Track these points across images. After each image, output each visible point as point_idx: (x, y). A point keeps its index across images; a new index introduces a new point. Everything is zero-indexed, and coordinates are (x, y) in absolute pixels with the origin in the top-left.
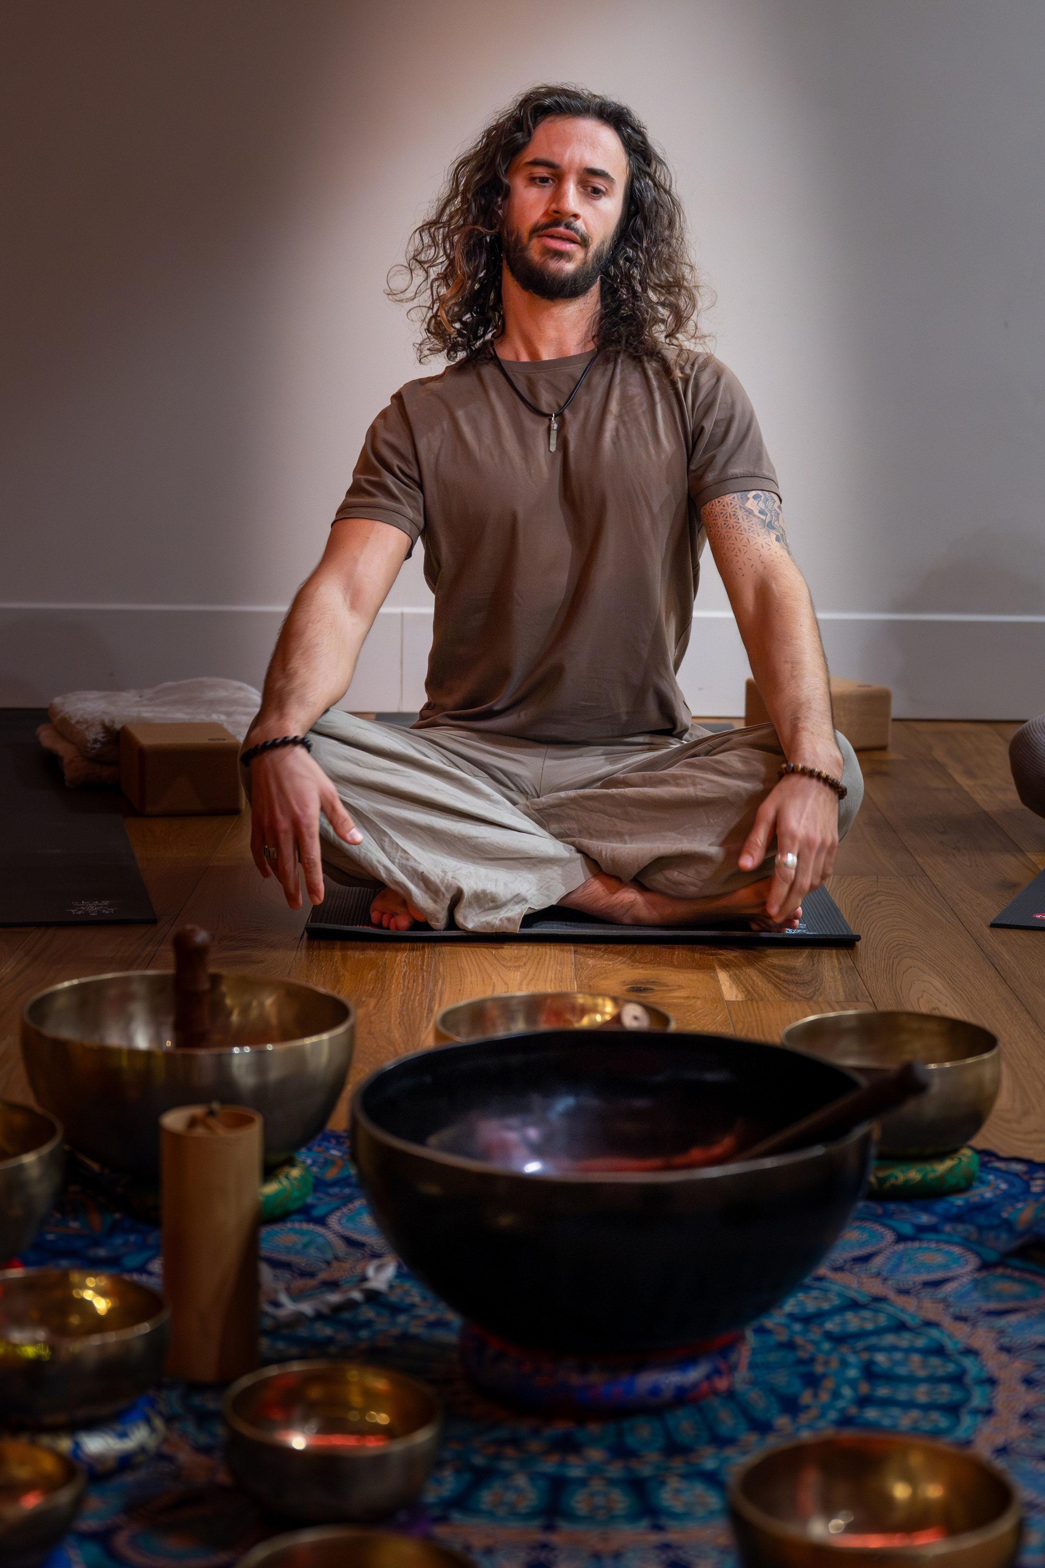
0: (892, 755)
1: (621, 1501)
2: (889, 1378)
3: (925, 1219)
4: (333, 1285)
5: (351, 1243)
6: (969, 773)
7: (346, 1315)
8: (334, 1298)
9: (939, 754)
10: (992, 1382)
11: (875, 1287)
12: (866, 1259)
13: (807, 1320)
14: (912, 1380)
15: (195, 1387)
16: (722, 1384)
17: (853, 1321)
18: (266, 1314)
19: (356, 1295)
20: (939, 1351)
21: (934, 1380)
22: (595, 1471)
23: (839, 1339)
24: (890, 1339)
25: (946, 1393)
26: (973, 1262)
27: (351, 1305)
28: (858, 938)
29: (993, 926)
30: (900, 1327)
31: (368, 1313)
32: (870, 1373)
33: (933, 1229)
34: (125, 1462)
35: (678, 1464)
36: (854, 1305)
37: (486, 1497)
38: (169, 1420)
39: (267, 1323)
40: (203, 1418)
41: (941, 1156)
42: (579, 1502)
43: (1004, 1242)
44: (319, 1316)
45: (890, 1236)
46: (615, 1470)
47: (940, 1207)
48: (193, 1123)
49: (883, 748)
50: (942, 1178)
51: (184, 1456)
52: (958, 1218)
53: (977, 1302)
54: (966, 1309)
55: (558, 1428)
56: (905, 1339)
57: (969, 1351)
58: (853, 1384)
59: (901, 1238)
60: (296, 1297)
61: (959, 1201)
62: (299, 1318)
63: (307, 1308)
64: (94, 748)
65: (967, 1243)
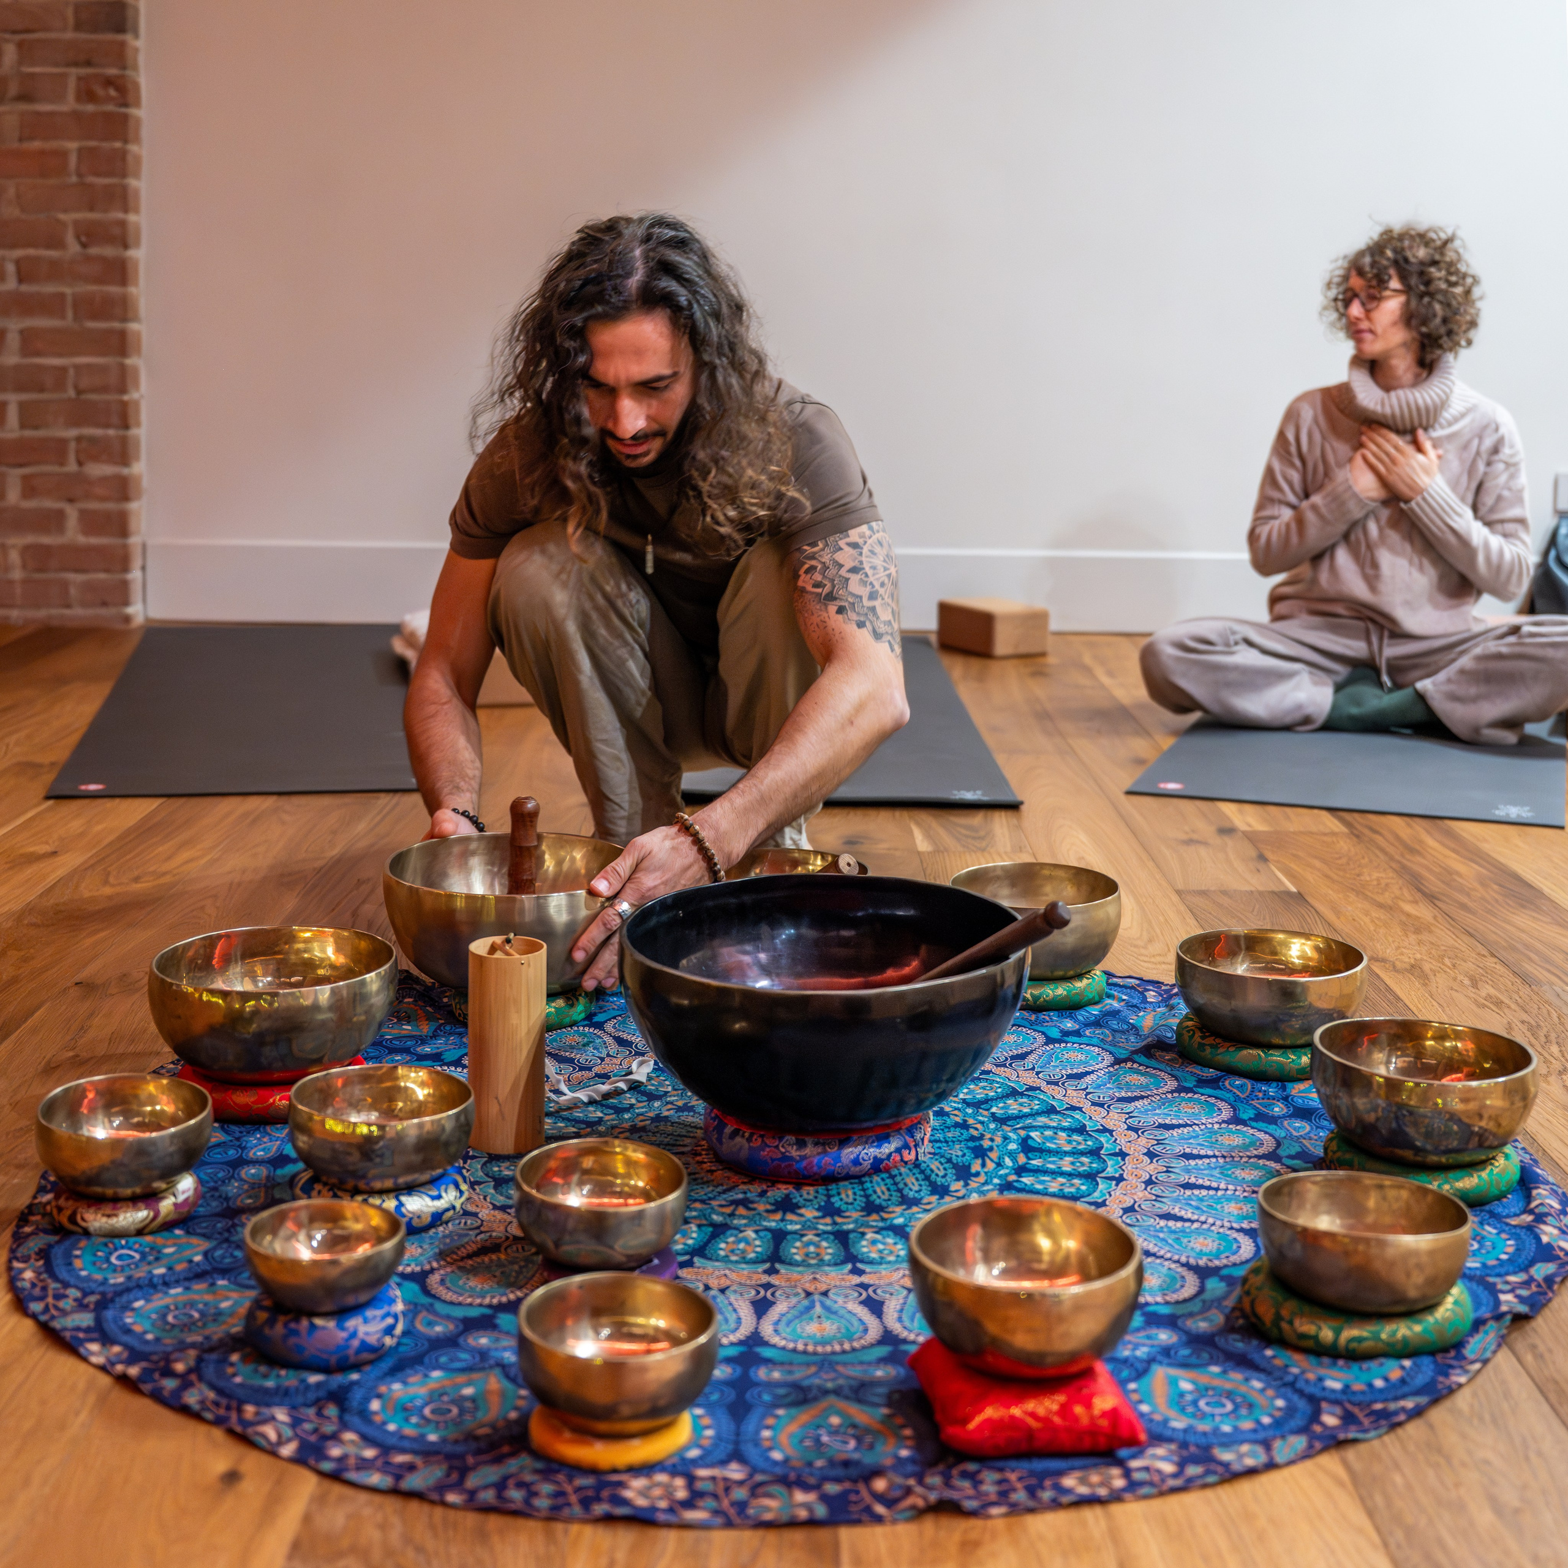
0: (1051, 660)
1: (829, 1249)
2: (1041, 1151)
3: (1069, 1025)
4: (604, 1077)
5: (621, 1042)
6: (1111, 674)
7: (613, 1101)
8: (605, 1088)
9: (1087, 659)
10: (1123, 1155)
11: (1030, 1079)
12: (1023, 1057)
13: (977, 1105)
14: (1059, 1153)
15: (494, 1158)
16: (910, 1156)
17: (1013, 1106)
18: (550, 1100)
19: (622, 1085)
20: (1081, 1130)
21: (1074, 1153)
22: (809, 1226)
23: (1002, 1121)
24: (1042, 1120)
25: (1086, 1163)
26: (1108, 1059)
27: (618, 1092)
28: (1022, 803)
29: (1129, 793)
30: (1051, 1111)
31: (630, 1099)
32: (1026, 1147)
33: (1077, 1033)
34: (437, 1218)
35: (874, 1219)
36: (1014, 1093)
37: (722, 1247)
38: (473, 1185)
39: (552, 1106)
40: (500, 1182)
41: (1079, 977)
42: (795, 1250)
43: (1134, 1042)
44: (592, 1102)
45: (1041, 1039)
46: (825, 1225)
47: (1081, 1015)
48: (493, 949)
49: (1043, 654)
50: (1082, 993)
51: (485, 1213)
52: (1097, 1023)
53: (1110, 1091)
54: (1103, 1095)
55: (780, 1192)
56: (1054, 1121)
57: (1105, 1130)
58: (1011, 1154)
59: (1049, 1041)
60: (574, 1086)
61: (1095, 1010)
62: (575, 1104)
63: (583, 1096)
65: (1103, 1044)
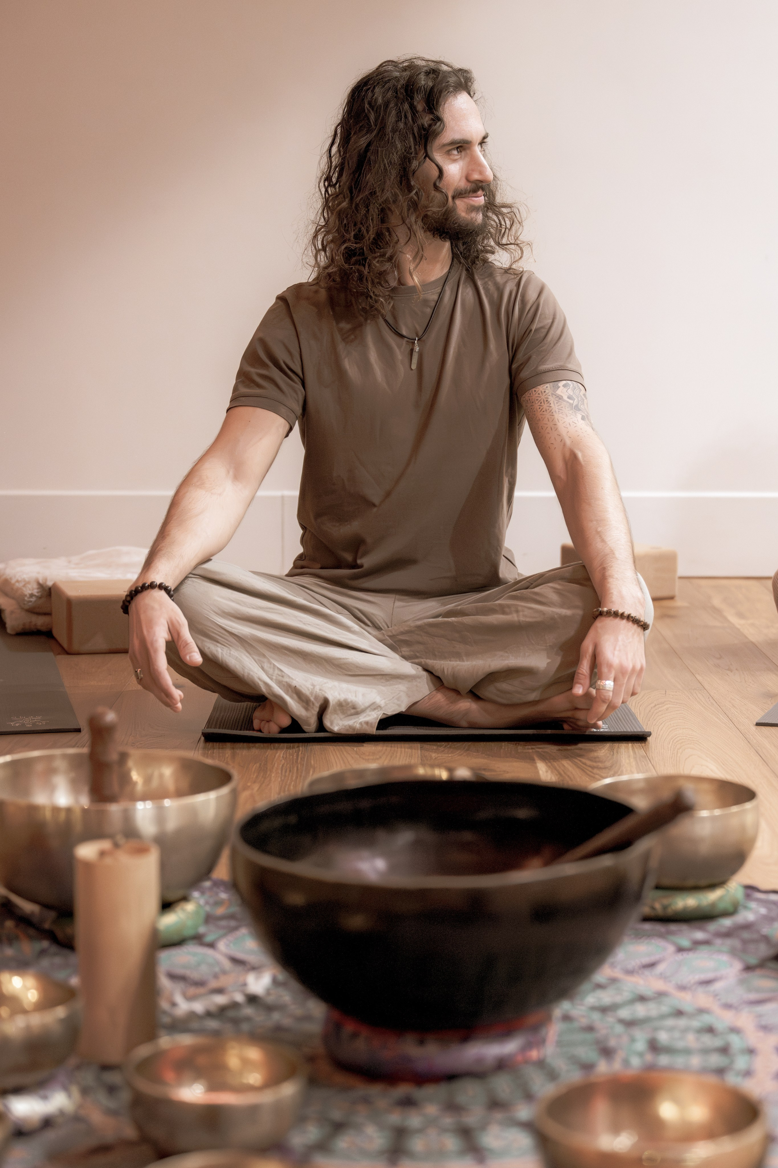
0: (678, 603)
1: (451, 1143)
2: (669, 1050)
3: (699, 935)
4: (220, 991)
5: (236, 961)
6: (740, 615)
7: (231, 1014)
8: (220, 1000)
9: (717, 602)
10: (751, 1052)
11: (659, 985)
12: (652, 965)
13: (604, 1010)
14: (687, 1052)
15: (106, 1068)
16: (534, 1054)
17: (640, 1010)
18: (165, 1012)
19: (239, 998)
20: (710, 1030)
21: (706, 1051)
22: (431, 1122)
23: (630, 1024)
24: (670, 1022)
25: (716, 1060)
26: (738, 966)
27: (235, 1005)
28: (649, 734)
29: (758, 724)
30: (679, 1013)
31: (249, 1011)
32: (654, 1047)
33: (706, 943)
34: (47, 1123)
35: (499, 1116)
36: (642, 999)
37: (343, 1143)
38: (85, 1091)
39: (166, 1020)
40: (112, 1090)
41: (712, 886)
42: (417, 1144)
43: (764, 951)
44: (209, 1014)
45: (671, 949)
46: (448, 1121)
47: (713, 926)
48: (102, 854)
49: (672, 598)
50: (713, 905)
51: (97, 1117)
52: (728, 934)
53: (741, 994)
54: (732, 999)
55: (402, 1090)
56: (682, 1022)
57: (735, 1030)
58: (641, 1055)
59: (680, 950)
60: (190, 998)
61: (727, 923)
62: (192, 1015)
63: (198, 1007)
64: (31, 601)
65: (733, 952)
